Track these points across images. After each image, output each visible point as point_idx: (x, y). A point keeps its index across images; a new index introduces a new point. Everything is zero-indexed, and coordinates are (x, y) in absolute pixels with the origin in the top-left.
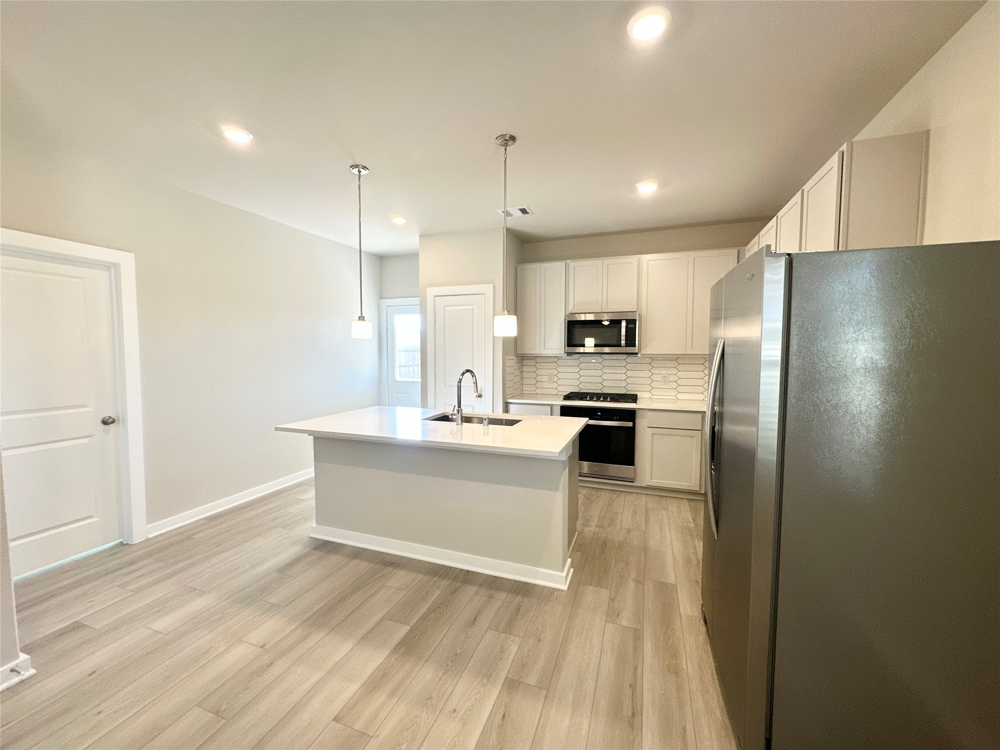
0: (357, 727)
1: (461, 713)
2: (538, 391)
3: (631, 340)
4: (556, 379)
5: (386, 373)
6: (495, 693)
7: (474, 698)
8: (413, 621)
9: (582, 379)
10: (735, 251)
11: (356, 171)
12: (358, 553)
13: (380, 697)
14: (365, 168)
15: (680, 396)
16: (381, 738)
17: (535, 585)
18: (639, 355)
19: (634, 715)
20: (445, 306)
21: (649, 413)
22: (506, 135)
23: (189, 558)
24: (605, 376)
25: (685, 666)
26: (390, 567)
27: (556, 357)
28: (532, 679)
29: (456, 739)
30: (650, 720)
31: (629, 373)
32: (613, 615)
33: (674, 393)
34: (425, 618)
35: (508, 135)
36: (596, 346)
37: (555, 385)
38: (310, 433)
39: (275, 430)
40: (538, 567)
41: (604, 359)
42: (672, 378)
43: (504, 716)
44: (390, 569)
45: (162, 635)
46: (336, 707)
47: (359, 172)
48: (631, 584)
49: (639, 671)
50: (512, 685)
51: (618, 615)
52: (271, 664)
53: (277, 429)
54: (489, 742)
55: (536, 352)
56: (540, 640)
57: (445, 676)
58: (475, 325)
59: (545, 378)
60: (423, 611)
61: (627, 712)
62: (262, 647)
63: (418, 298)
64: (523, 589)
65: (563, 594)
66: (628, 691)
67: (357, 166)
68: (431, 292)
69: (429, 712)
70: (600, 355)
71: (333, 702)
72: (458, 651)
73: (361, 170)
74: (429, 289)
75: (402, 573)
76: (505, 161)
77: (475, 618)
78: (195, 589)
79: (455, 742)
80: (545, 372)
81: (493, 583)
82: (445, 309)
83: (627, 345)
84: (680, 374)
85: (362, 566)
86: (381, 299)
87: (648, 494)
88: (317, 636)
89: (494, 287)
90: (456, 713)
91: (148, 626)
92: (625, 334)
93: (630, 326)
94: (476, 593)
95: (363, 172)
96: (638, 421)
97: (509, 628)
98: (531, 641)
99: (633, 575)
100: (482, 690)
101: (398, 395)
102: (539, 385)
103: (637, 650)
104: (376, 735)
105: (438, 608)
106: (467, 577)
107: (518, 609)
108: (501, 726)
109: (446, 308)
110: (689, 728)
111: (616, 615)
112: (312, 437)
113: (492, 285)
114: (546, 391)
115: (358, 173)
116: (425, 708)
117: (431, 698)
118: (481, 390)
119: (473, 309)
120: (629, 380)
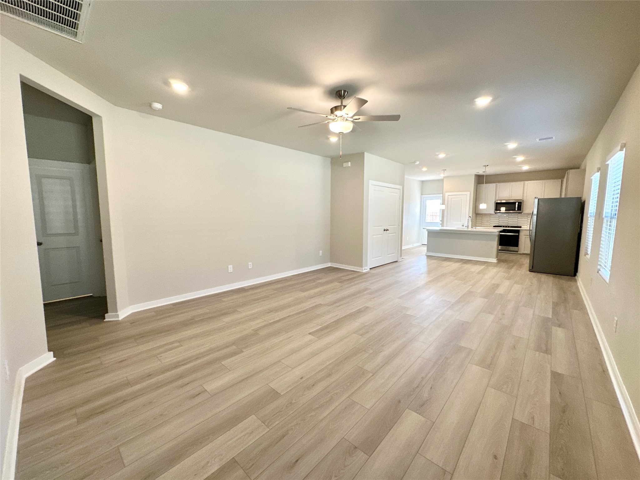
2: (482, 225)
3: (520, 209)
9: (500, 221)
10: (560, 180)
18: (522, 213)
21: (525, 231)
24: (509, 220)
27: (491, 214)
31: (519, 219)
36: (506, 210)
37: (489, 223)
41: (509, 215)
55: (482, 212)
59: (485, 221)
68: (447, 194)
70: (507, 213)
80: (485, 219)
82: (451, 199)
83: (518, 210)
86: (422, 195)
92: (517, 207)
93: (519, 204)
96: (520, 233)
102: (483, 223)
109: (453, 199)
113: (469, 192)
118: (463, 224)
119: (462, 200)
120: (518, 222)
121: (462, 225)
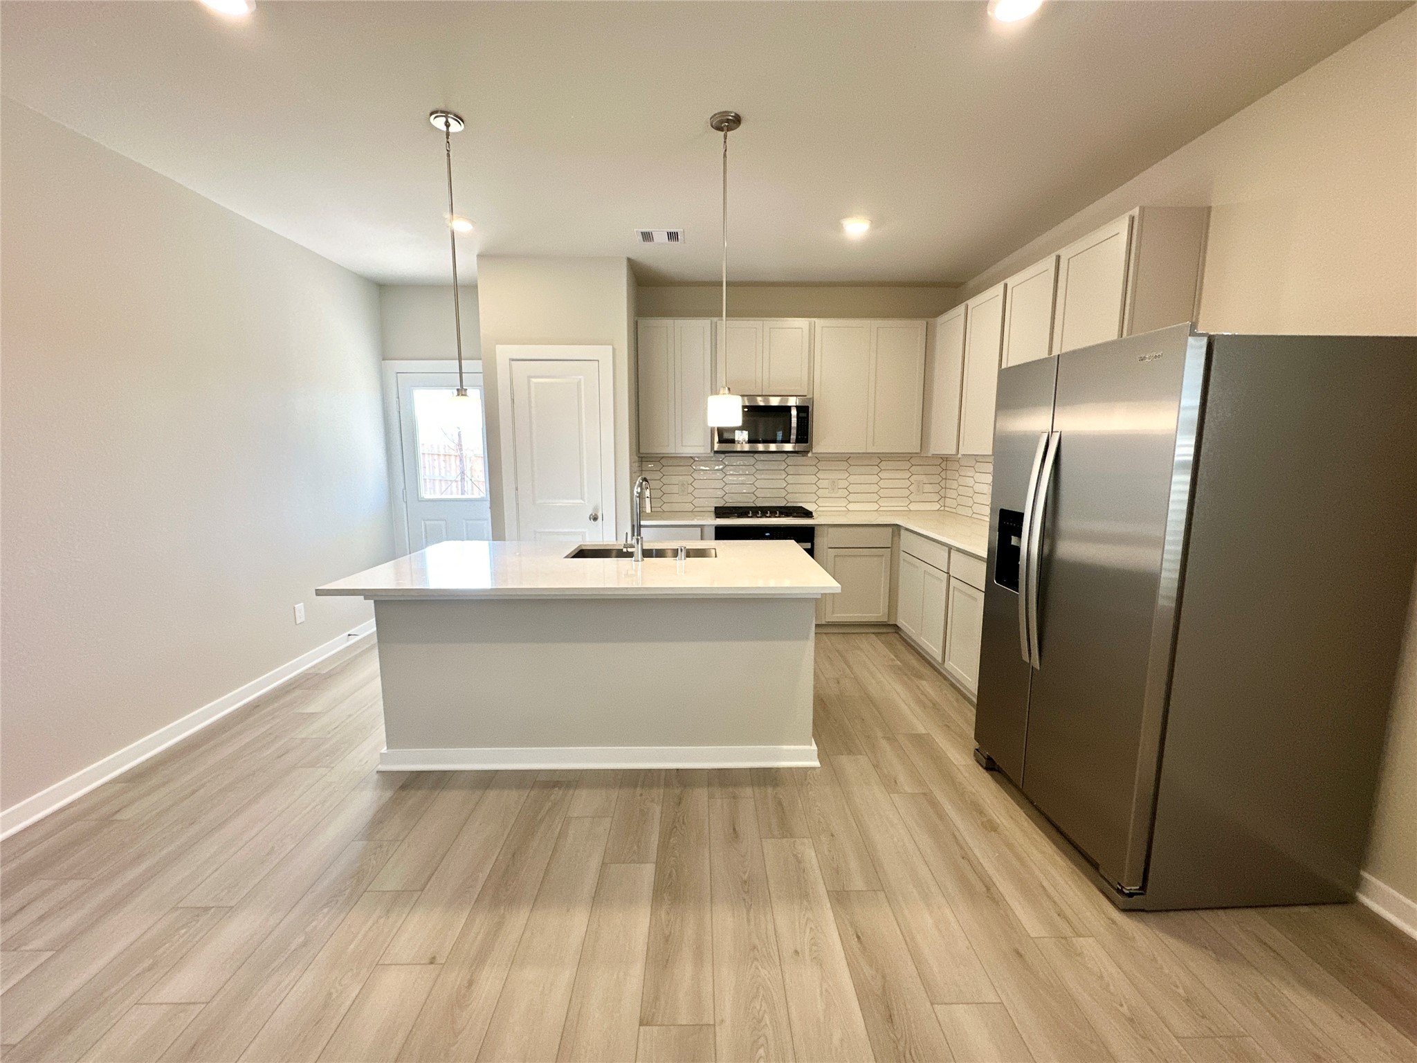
0: (684, 1019)
1: (807, 952)
2: (665, 507)
3: (804, 435)
4: (691, 489)
5: (403, 487)
6: (829, 914)
7: (808, 930)
8: (653, 855)
9: (727, 488)
10: (920, 324)
11: (439, 123)
12: (487, 780)
13: (685, 971)
14: (459, 119)
15: (851, 507)
16: (728, 1022)
17: (778, 769)
18: (810, 455)
19: (988, 889)
20: (529, 377)
21: (831, 530)
22: (729, 112)
23: (139, 858)
24: (758, 484)
25: (998, 821)
26: (557, 789)
27: (691, 457)
28: (858, 883)
29: (825, 986)
30: (1005, 887)
31: (790, 479)
32: (890, 784)
33: (843, 503)
34: (664, 846)
35: (731, 112)
36: (750, 441)
37: (691, 498)
38: (367, 594)
39: (317, 595)
40: (779, 745)
41: (757, 461)
42: (843, 484)
43: (858, 937)
44: (557, 793)
45: (198, 1008)
46: (631, 1005)
47: (447, 125)
48: (884, 744)
49: (960, 838)
50: (840, 898)
51: (896, 782)
52: (471, 983)
53: (319, 593)
54: (864, 974)
55: (670, 450)
56: (832, 835)
57: (752, 914)
58: (583, 410)
59: (675, 489)
60: (655, 839)
61: (980, 887)
62: (431, 963)
63: (480, 361)
64: (766, 778)
65: (818, 771)
66: (963, 863)
67: (446, 113)
68: (504, 353)
69: (766, 964)
70: (752, 455)
71: (620, 1000)
72: (745, 877)
73: (450, 120)
74: (499, 348)
75: (583, 794)
76: (725, 155)
77: (734, 829)
78: (207, 909)
79: (826, 990)
80: (675, 479)
81: (723, 779)
82: (529, 382)
83: (798, 441)
84: (852, 479)
85: (512, 798)
86: (383, 360)
87: (828, 633)
88: (518, 920)
89: (614, 350)
90: (800, 955)
91: (146, 1000)
92: (796, 426)
93: (803, 415)
94: (711, 796)
95: (455, 127)
96: (817, 540)
97: (786, 830)
98: (823, 838)
99: (880, 734)
100: (809, 915)
101: (427, 523)
102: (665, 498)
103: (942, 815)
104: (718, 1021)
105: (671, 830)
106: (682, 779)
107: (780, 803)
108: (864, 949)
109: (534, 380)
110: (1045, 884)
111: (894, 783)
112: (372, 602)
113: (611, 347)
114: (676, 507)
115: (444, 128)
116: (755, 962)
117: (755, 948)
118: (596, 509)
119: (579, 383)
120: (790, 489)
121: (590, 512)
